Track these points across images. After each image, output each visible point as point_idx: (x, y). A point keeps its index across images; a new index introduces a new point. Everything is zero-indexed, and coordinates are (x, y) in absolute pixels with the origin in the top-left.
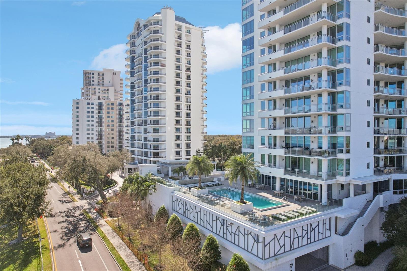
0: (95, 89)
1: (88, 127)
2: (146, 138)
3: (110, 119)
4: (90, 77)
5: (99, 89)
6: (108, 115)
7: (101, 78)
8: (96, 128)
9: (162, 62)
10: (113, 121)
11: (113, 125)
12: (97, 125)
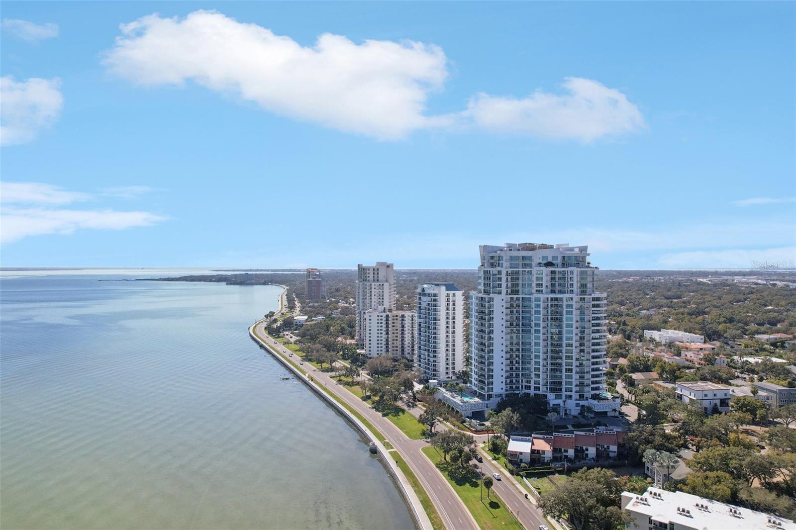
0: (371, 285)
1: (378, 335)
2: (429, 360)
3: (395, 328)
4: (366, 273)
5: (375, 285)
6: (393, 325)
7: (376, 273)
8: (384, 336)
10: (397, 330)
11: (397, 333)
12: (385, 333)
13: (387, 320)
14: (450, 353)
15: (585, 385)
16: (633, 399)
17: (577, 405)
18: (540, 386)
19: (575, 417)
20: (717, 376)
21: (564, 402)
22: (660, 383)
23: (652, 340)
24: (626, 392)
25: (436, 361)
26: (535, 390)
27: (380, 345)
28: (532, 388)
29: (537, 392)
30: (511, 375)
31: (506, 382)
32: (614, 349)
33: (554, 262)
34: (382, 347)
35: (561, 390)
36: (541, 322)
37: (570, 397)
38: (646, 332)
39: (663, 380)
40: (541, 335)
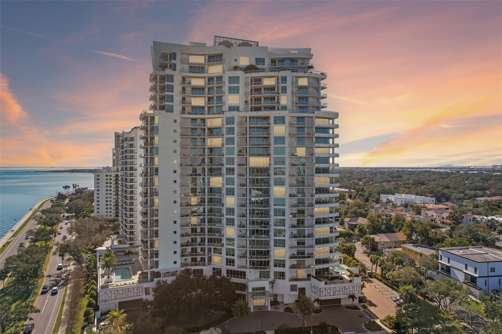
1: (107, 196)
2: (126, 220)
8: (113, 196)
9: (135, 168)
13: (117, 180)
15: (306, 255)
16: (379, 271)
17: (293, 288)
18: (235, 258)
19: (288, 309)
20: (481, 237)
21: (272, 283)
22: (410, 246)
23: (389, 201)
24: (368, 259)
25: (132, 221)
26: (227, 265)
28: (224, 261)
29: (230, 268)
31: (182, 252)
33: (259, 66)
35: (268, 265)
36: (235, 156)
37: (282, 275)
38: (382, 195)
39: (412, 243)
40: (235, 176)
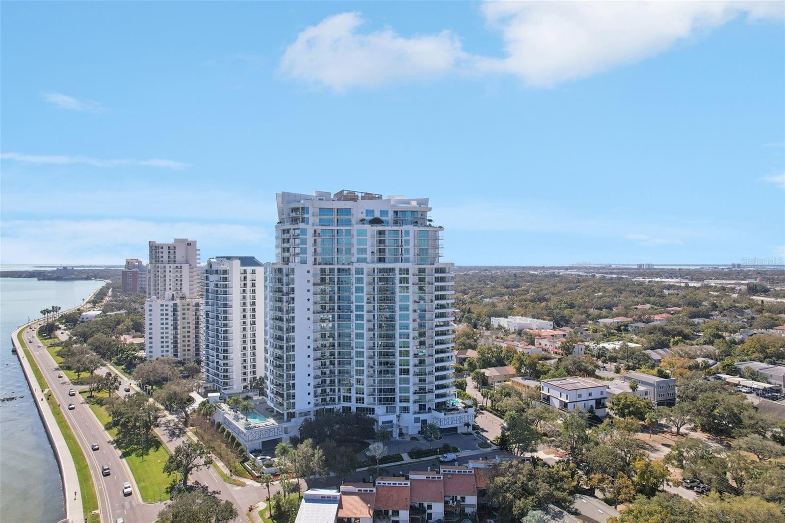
0: (165, 267)
1: (162, 331)
2: (218, 362)
3: (186, 321)
4: (158, 252)
5: (170, 267)
6: (184, 316)
7: (172, 252)
8: (171, 332)
10: (189, 323)
11: (189, 327)
12: (172, 327)
13: (175, 310)
14: (249, 351)
15: (427, 391)
16: (489, 404)
17: (417, 420)
18: (365, 396)
19: (413, 438)
20: (583, 368)
21: (398, 417)
22: (519, 379)
23: (500, 327)
24: (479, 394)
25: (227, 364)
26: (356, 403)
27: (165, 344)
28: (354, 400)
29: (360, 405)
30: (324, 382)
31: (315, 393)
32: (461, 340)
33: (383, 218)
34: (168, 347)
35: (394, 401)
36: (364, 304)
37: (406, 410)
38: (493, 319)
39: (521, 376)
40: (365, 322)
